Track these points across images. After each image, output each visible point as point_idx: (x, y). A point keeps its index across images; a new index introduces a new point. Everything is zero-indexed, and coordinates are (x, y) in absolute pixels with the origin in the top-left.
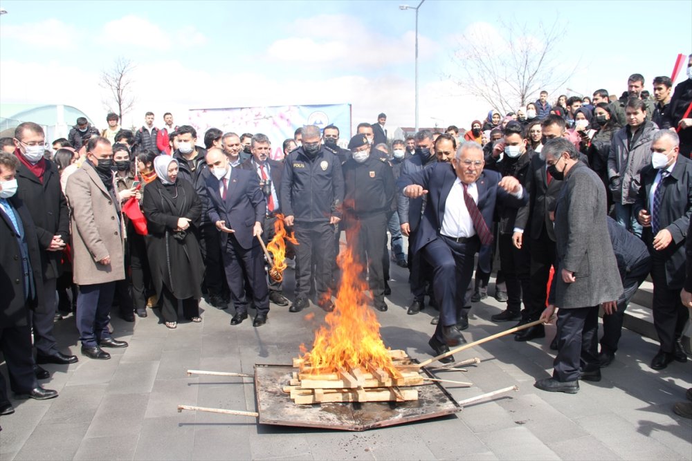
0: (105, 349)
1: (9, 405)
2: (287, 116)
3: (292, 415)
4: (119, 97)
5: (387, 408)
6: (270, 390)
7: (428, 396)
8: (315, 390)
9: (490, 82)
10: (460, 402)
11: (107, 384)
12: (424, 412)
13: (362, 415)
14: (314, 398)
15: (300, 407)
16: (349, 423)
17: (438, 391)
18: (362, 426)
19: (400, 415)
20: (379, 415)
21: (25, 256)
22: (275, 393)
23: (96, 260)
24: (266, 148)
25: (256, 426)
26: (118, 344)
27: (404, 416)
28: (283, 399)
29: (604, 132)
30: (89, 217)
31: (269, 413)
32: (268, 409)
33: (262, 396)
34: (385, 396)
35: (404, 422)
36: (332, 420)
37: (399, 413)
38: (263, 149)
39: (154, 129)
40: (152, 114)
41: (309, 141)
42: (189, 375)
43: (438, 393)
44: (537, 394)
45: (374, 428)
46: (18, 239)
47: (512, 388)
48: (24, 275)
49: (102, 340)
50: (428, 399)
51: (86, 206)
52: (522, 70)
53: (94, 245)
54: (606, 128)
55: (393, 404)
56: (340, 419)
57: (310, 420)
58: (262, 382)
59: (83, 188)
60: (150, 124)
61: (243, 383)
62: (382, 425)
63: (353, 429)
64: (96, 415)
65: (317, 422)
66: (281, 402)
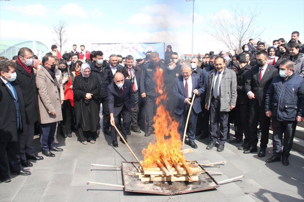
0: (53, 152)
1: (9, 178)
2: (136, 47)
3: (140, 187)
4: (60, 38)
5: (184, 184)
6: (129, 174)
7: (203, 179)
8: (151, 176)
9: (226, 35)
10: (218, 183)
11: (54, 169)
12: (202, 187)
13: (172, 187)
14: (150, 179)
15: (144, 183)
16: (167, 192)
17: (207, 177)
18: (173, 193)
19: (190, 188)
20: (181, 188)
21: (18, 109)
22: (132, 176)
23: (49, 113)
24: (131, 62)
25: (123, 192)
26: (59, 150)
27: (192, 189)
28: (136, 179)
29: (282, 58)
30: (46, 92)
31: (129, 185)
32: (129, 184)
33: (126, 177)
34: (183, 179)
35: (193, 191)
36: (159, 190)
37: (190, 187)
38: (130, 63)
39: (77, 52)
40: (76, 45)
41: (153, 59)
42: (91, 166)
43: (208, 178)
44: (253, 179)
45: (178, 194)
46: (15, 101)
47: (242, 176)
48: (17, 118)
49: (52, 148)
50: (203, 181)
51: (44, 87)
52: (240, 29)
53: (48, 106)
54: (284, 56)
55: (187, 183)
56: (162, 189)
57: (149, 190)
58: (125, 171)
59: (42, 79)
60: (75, 50)
61: (116, 170)
62: (182, 193)
63: (169, 195)
64: (48, 184)
65: (152, 191)
66: (135, 180)
